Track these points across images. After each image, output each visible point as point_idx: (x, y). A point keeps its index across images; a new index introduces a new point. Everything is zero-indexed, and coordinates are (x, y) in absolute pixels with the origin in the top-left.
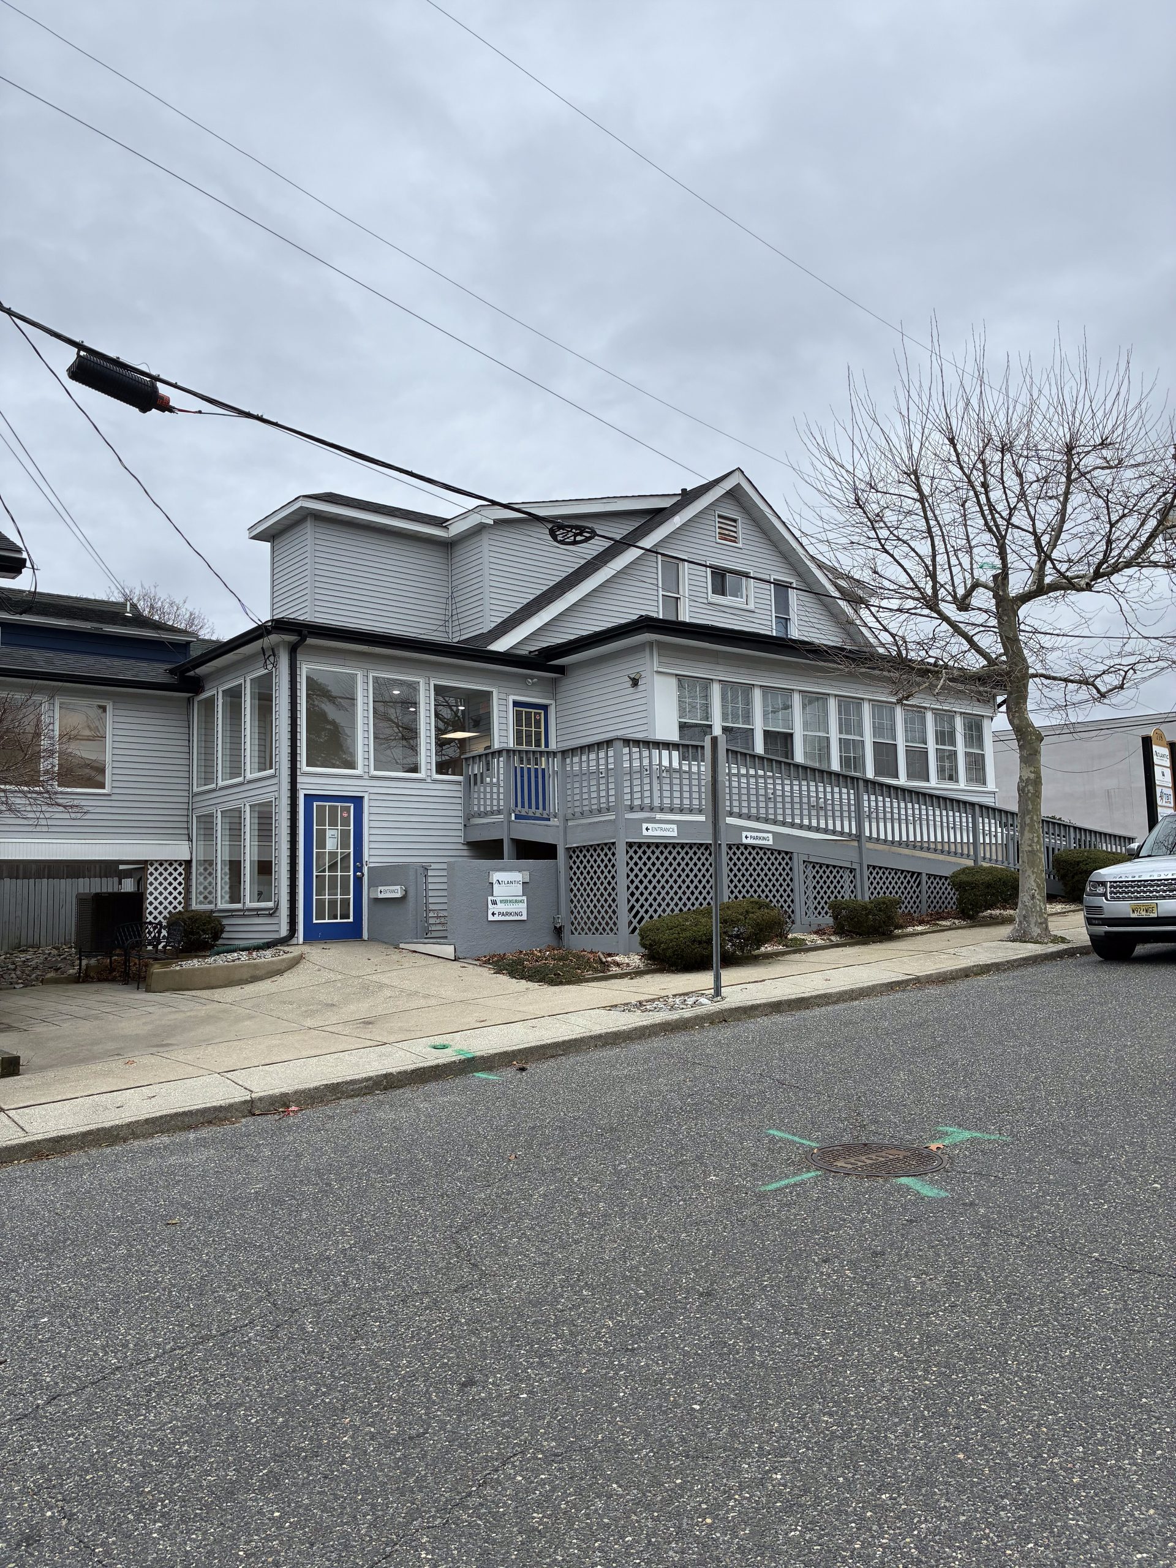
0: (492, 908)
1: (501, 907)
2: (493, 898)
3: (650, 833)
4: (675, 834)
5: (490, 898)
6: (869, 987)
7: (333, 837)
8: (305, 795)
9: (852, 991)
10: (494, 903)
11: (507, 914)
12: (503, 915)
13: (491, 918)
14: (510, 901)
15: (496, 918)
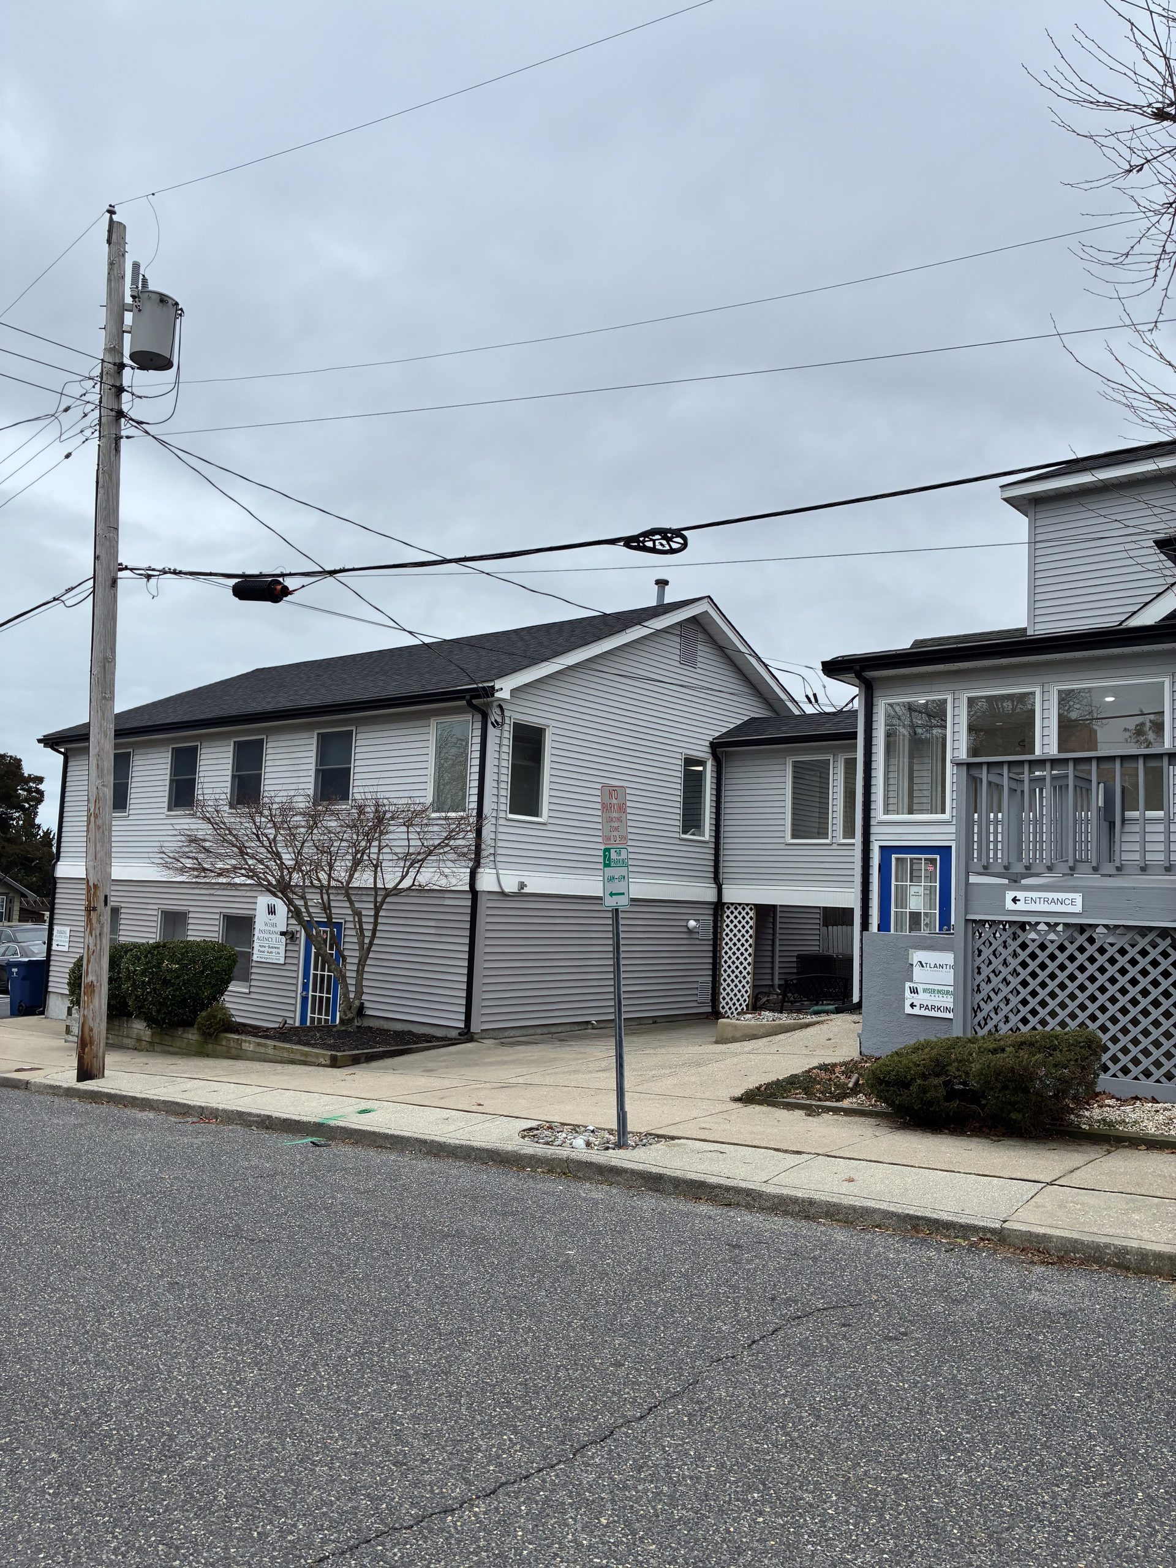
0: (909, 997)
1: (922, 998)
2: (912, 985)
3: (1020, 906)
4: (1078, 909)
5: (908, 985)
6: (854, 1208)
7: (917, 895)
8: (881, 847)
9: (811, 1202)
10: (914, 991)
11: (933, 1008)
12: (927, 1008)
13: (908, 1010)
14: (939, 992)
15: (916, 1011)
